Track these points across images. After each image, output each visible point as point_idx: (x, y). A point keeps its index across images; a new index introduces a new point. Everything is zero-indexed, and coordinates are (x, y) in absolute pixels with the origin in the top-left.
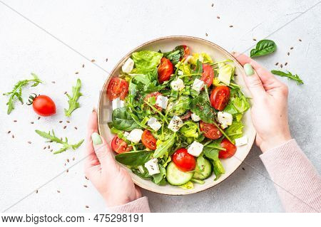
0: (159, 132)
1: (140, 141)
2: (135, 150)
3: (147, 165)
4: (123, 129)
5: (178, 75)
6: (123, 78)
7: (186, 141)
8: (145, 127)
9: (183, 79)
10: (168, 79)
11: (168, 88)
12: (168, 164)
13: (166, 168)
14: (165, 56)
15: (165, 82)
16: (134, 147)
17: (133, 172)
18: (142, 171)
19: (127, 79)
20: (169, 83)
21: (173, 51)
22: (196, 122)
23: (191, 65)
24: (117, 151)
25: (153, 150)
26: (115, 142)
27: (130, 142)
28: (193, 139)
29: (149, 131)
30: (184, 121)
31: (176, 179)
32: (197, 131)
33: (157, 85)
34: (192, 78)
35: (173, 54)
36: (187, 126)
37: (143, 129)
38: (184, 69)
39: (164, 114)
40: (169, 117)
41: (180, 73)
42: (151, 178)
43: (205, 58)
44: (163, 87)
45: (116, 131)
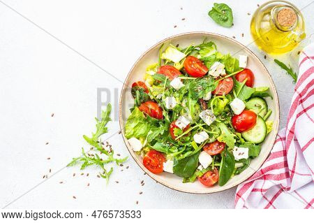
0: (210, 135)
1: (212, 156)
2: (221, 165)
3: (237, 157)
4: (196, 169)
5: (161, 99)
6: (145, 152)
7: (227, 113)
8: (200, 147)
9: (166, 95)
10: (161, 109)
11: (170, 113)
12: (242, 137)
13: (246, 141)
15: (164, 113)
16: (216, 165)
17: (238, 174)
18: (240, 165)
19: (147, 149)
20: (166, 110)
21: (135, 97)
22: (212, 98)
23: (154, 84)
24: (214, 182)
25: (226, 147)
28: (228, 106)
29: (206, 144)
31: (259, 134)
32: (222, 99)
33: (164, 122)
35: (138, 99)
37: (202, 150)
38: (155, 92)
39: (194, 125)
40: (199, 120)
41: (159, 97)
42: (251, 158)
43: (152, 69)
45: (194, 177)
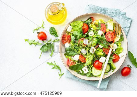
0: (86, 55)
1: (79, 60)
2: (77, 64)
3: (83, 69)
4: (71, 56)
5: (91, 30)
6: (68, 34)
7: (98, 57)
8: (80, 53)
9: (93, 31)
10: (87, 32)
11: (88, 36)
12: (92, 67)
13: (91, 70)
14: (85, 22)
15: (86, 33)
16: (77, 63)
17: (78, 73)
18: (81, 72)
19: (70, 34)
20: (88, 33)
21: (87, 20)
22: (101, 48)
23: (96, 25)
24: (70, 65)
25: (85, 63)
26: (68, 61)
27: (74, 61)
28: (101, 56)
29: (82, 55)
30: (96, 48)
31: (96, 73)
32: (102, 52)
33: (83, 35)
34: (97, 30)
35: (87, 21)
36: (98, 51)
37: (79, 54)
38: (93, 27)
39: (87, 47)
40: (90, 48)
41: (92, 29)
42: (86, 75)
43: (101, 21)
44: (85, 36)
45: (68, 57)
